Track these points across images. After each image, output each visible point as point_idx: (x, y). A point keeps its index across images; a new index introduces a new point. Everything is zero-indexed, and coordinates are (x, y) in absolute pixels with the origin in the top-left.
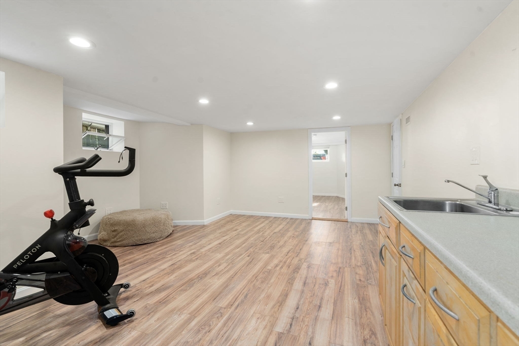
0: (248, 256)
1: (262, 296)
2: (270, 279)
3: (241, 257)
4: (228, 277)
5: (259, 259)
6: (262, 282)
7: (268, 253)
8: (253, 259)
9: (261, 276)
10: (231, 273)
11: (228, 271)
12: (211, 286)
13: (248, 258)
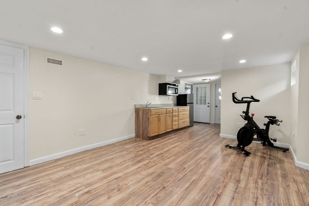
0: (185, 168)
1: (182, 148)
2: (176, 153)
3: (191, 168)
4: (197, 157)
5: (177, 164)
6: (181, 152)
7: (168, 169)
8: (182, 165)
9: (180, 154)
10: (196, 158)
11: (198, 159)
12: (205, 154)
13: (185, 166)
